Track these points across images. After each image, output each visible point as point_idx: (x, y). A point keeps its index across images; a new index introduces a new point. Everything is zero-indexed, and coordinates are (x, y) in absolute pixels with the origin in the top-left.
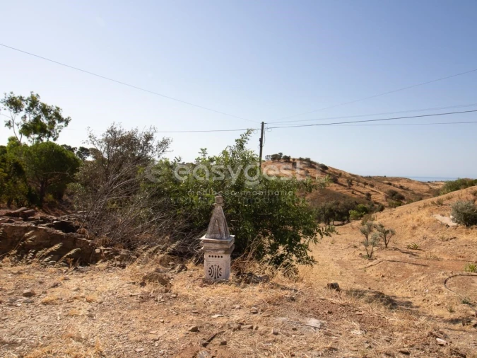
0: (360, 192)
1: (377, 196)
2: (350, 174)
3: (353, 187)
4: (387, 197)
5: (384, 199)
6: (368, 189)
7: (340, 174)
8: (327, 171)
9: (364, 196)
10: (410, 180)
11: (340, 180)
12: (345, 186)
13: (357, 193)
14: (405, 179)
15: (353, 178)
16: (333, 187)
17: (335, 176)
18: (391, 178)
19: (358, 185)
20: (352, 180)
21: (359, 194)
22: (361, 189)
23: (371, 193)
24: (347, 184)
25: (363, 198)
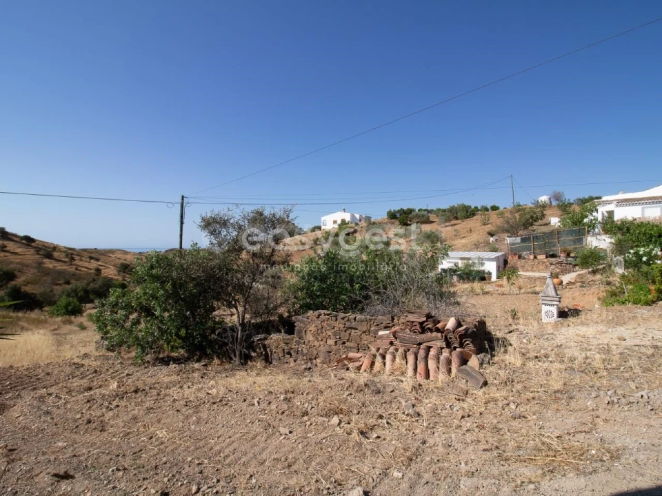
0: (86, 268)
1: (107, 270)
2: (66, 248)
3: (77, 262)
4: (119, 271)
5: (116, 273)
6: (94, 264)
7: (55, 248)
8: (33, 244)
9: (92, 271)
10: (126, 252)
11: (55, 254)
12: (65, 262)
13: (82, 269)
14: (120, 250)
15: (70, 251)
16: (49, 264)
17: (48, 251)
18: (104, 250)
19: (81, 260)
20: (71, 254)
21: (86, 270)
22: (87, 265)
23: (101, 268)
24: (67, 260)
25: (91, 273)
